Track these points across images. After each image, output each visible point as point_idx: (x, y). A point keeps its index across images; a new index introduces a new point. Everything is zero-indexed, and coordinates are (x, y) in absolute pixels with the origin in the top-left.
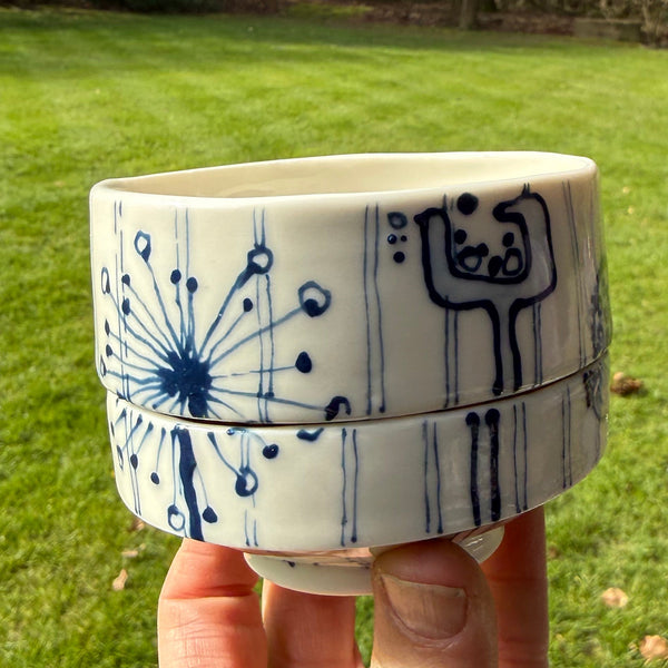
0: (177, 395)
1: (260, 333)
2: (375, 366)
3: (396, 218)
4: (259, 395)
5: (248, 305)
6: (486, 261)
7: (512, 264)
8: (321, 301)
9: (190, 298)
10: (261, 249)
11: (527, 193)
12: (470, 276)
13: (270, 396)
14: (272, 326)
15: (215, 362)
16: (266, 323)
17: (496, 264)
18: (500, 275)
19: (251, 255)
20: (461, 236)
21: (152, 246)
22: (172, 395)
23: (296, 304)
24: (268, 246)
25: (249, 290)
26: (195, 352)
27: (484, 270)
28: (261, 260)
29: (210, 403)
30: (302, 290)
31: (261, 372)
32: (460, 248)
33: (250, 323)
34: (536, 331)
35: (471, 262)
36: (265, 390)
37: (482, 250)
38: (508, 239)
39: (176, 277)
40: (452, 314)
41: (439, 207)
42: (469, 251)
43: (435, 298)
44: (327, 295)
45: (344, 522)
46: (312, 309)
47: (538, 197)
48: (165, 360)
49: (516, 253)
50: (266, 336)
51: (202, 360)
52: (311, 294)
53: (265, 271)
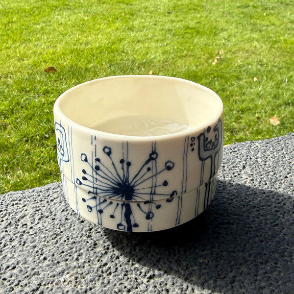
0: (120, 195)
1: (153, 176)
2: (185, 181)
3: (193, 138)
4: (151, 194)
5: (149, 169)
6: (211, 144)
7: (216, 143)
8: (171, 166)
9: (128, 168)
10: (154, 152)
12: (208, 150)
13: (154, 193)
14: (156, 174)
15: (136, 185)
16: (154, 173)
17: (213, 144)
18: (214, 147)
19: (151, 155)
20: (207, 139)
21: (112, 151)
22: (119, 195)
23: (165, 168)
24: (157, 151)
25: (149, 165)
26: (128, 183)
27: (211, 147)
28: (154, 156)
29: (134, 197)
30: (166, 164)
31: (152, 187)
32: (206, 143)
33: (149, 174)
35: (208, 146)
36: (153, 192)
37: (211, 141)
38: (216, 136)
39: (122, 161)
40: (203, 162)
41: (203, 132)
42: (208, 143)
43: (200, 158)
44: (173, 164)
46: (169, 168)
48: (116, 185)
49: (217, 139)
50: (154, 178)
51: (132, 185)
52: (169, 164)
53: (155, 159)
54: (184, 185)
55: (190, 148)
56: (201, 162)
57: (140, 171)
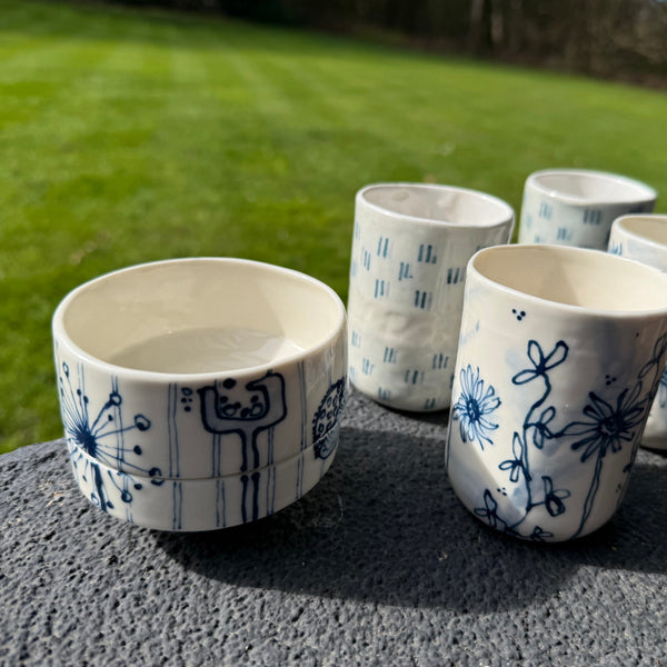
0: (83, 444)
1: (117, 432)
2: (174, 457)
3: (186, 390)
4: (118, 458)
5: (110, 418)
6: (239, 411)
7: (257, 411)
8: (145, 424)
9: (86, 406)
10: (115, 394)
11: (269, 374)
12: (229, 418)
13: (123, 460)
14: (122, 431)
15: (98, 438)
16: (119, 428)
17: (246, 411)
18: (248, 416)
19: (111, 396)
20: (225, 399)
21: (69, 372)
23: (133, 424)
24: (120, 393)
25: (111, 411)
26: (89, 429)
27: (238, 415)
28: (116, 399)
30: (136, 418)
31: (118, 449)
32: (223, 405)
33: (112, 426)
34: (270, 441)
35: (230, 411)
36: (120, 457)
37: (237, 405)
38: (254, 399)
39: (79, 392)
40: (217, 436)
41: (212, 385)
42: (229, 407)
43: (207, 428)
44: (149, 422)
45: (175, 520)
46: (141, 427)
47: (279, 375)
49: (260, 405)
50: (119, 434)
51: (92, 435)
52: (140, 420)
53: (118, 404)
54: (174, 464)
55: (181, 406)
56: (211, 435)
57: (99, 416)
